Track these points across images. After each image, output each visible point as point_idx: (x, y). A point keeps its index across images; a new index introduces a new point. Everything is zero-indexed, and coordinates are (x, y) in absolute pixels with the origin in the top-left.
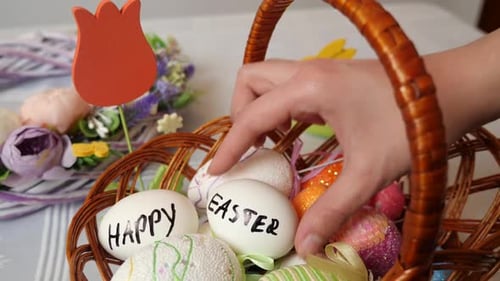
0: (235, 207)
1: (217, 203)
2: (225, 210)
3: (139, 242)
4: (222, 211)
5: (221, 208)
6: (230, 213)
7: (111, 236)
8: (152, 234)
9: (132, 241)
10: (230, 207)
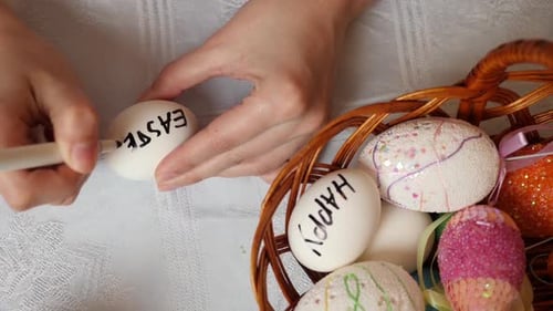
0: (159, 133)
1: (175, 120)
2: (163, 123)
3: (317, 200)
4: (165, 119)
5: (169, 120)
6: (157, 126)
7: (346, 183)
8: (311, 216)
9: (322, 196)
10: (162, 129)
